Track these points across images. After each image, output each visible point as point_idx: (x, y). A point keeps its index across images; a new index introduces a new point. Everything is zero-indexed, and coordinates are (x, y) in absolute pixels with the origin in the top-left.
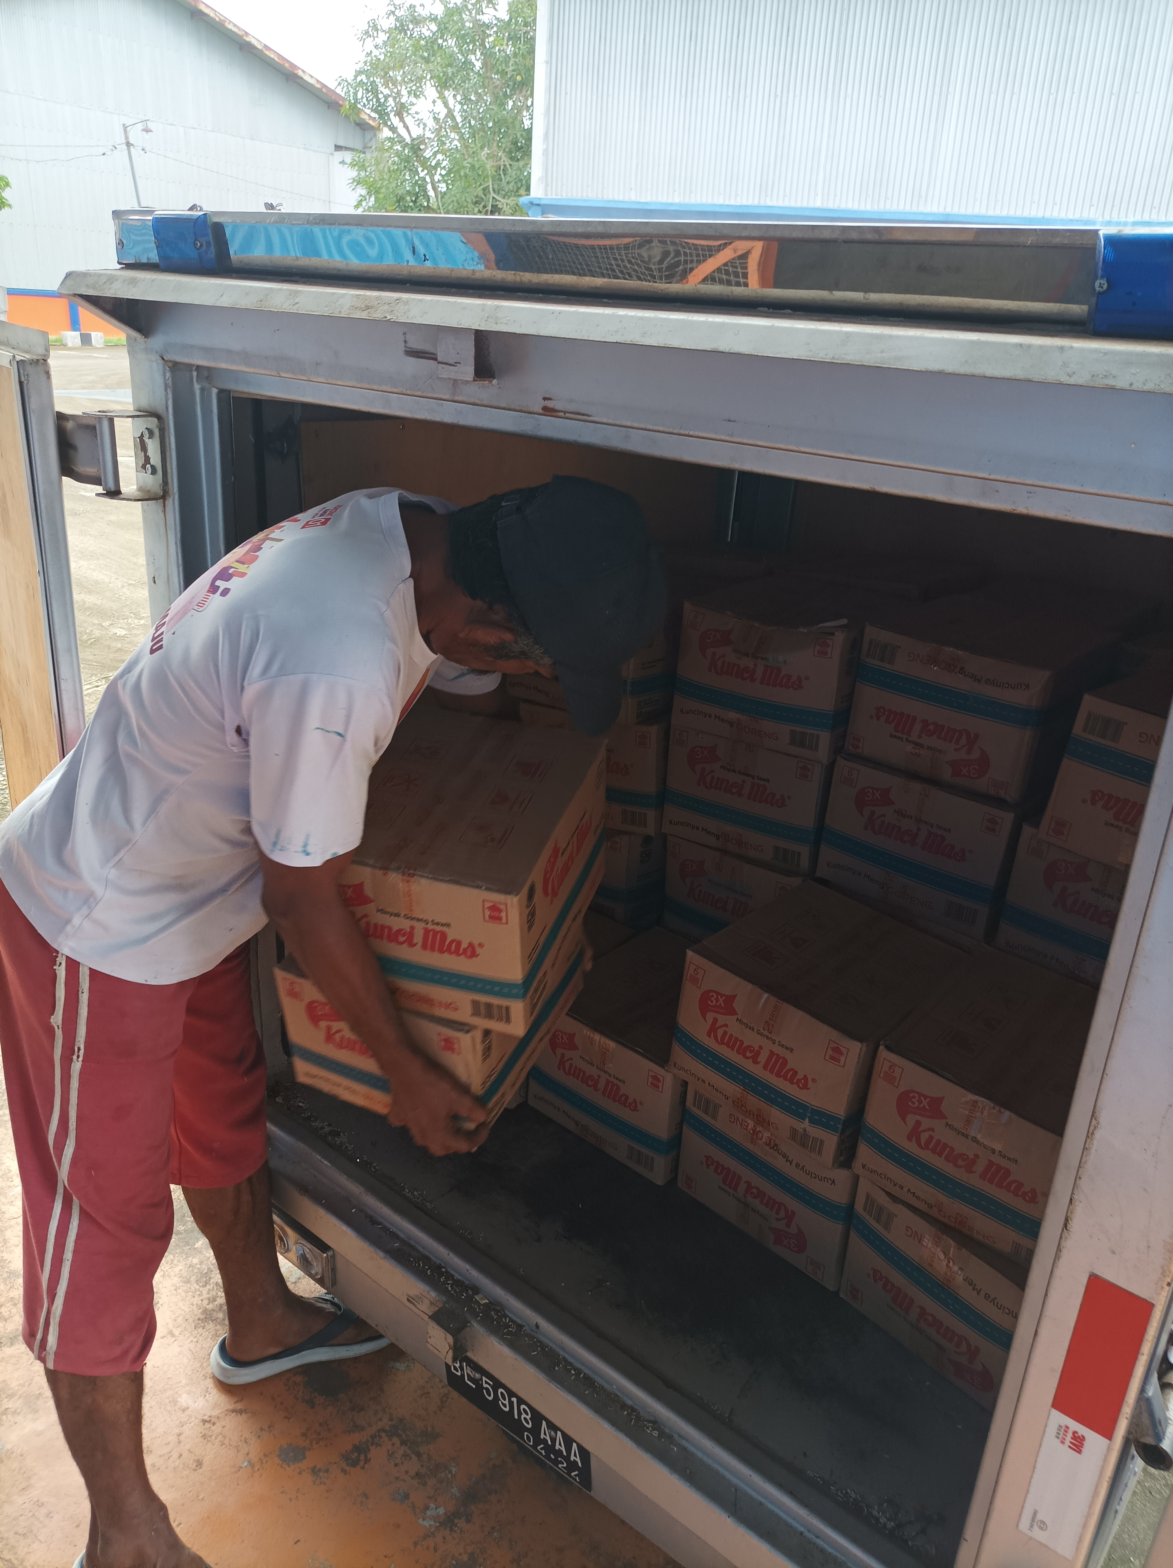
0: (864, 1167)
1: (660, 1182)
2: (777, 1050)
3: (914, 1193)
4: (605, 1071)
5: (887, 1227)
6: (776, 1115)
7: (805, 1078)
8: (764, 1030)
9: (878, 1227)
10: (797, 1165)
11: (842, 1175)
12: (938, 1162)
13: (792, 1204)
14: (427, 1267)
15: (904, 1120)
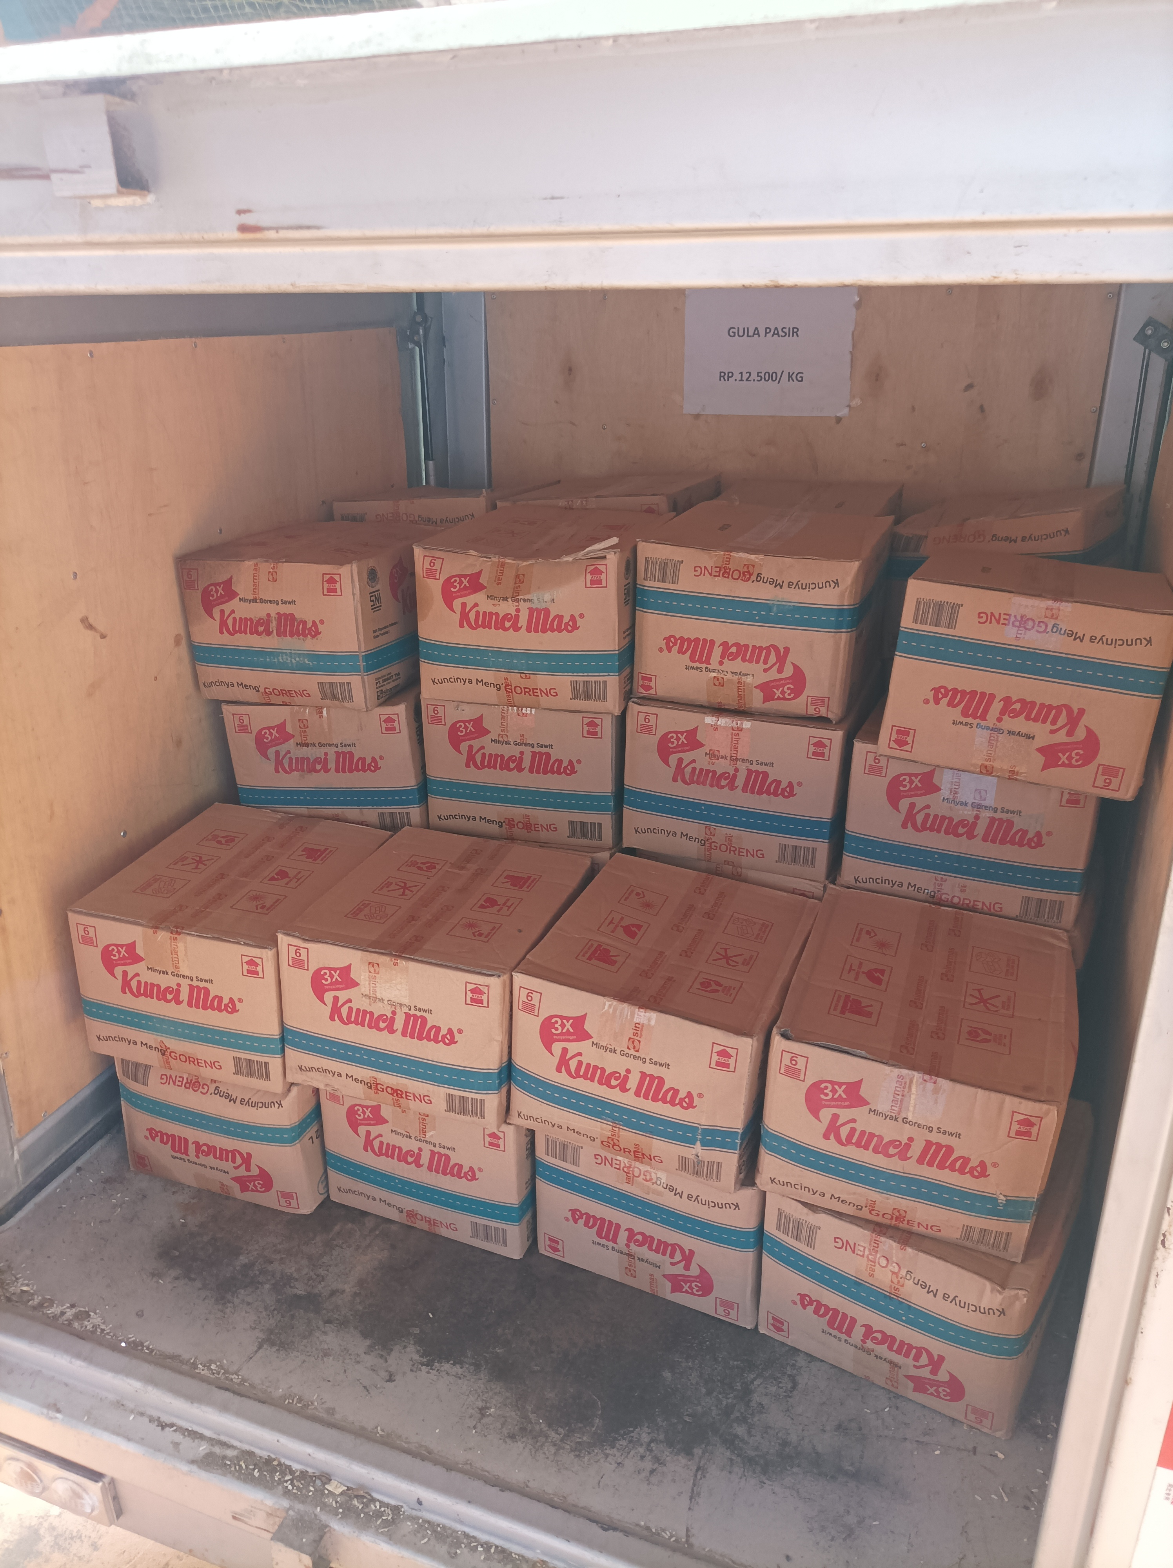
0: (772, 1181)
1: (517, 1255)
2: (650, 1069)
3: (839, 1198)
4: (427, 1142)
5: (810, 1243)
6: (658, 1146)
7: (689, 1095)
8: (628, 1048)
9: (800, 1247)
10: (689, 1197)
11: (748, 1196)
12: (867, 1157)
13: (688, 1242)
14: (251, 1467)
15: (818, 1118)
